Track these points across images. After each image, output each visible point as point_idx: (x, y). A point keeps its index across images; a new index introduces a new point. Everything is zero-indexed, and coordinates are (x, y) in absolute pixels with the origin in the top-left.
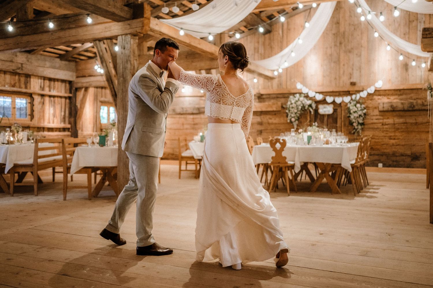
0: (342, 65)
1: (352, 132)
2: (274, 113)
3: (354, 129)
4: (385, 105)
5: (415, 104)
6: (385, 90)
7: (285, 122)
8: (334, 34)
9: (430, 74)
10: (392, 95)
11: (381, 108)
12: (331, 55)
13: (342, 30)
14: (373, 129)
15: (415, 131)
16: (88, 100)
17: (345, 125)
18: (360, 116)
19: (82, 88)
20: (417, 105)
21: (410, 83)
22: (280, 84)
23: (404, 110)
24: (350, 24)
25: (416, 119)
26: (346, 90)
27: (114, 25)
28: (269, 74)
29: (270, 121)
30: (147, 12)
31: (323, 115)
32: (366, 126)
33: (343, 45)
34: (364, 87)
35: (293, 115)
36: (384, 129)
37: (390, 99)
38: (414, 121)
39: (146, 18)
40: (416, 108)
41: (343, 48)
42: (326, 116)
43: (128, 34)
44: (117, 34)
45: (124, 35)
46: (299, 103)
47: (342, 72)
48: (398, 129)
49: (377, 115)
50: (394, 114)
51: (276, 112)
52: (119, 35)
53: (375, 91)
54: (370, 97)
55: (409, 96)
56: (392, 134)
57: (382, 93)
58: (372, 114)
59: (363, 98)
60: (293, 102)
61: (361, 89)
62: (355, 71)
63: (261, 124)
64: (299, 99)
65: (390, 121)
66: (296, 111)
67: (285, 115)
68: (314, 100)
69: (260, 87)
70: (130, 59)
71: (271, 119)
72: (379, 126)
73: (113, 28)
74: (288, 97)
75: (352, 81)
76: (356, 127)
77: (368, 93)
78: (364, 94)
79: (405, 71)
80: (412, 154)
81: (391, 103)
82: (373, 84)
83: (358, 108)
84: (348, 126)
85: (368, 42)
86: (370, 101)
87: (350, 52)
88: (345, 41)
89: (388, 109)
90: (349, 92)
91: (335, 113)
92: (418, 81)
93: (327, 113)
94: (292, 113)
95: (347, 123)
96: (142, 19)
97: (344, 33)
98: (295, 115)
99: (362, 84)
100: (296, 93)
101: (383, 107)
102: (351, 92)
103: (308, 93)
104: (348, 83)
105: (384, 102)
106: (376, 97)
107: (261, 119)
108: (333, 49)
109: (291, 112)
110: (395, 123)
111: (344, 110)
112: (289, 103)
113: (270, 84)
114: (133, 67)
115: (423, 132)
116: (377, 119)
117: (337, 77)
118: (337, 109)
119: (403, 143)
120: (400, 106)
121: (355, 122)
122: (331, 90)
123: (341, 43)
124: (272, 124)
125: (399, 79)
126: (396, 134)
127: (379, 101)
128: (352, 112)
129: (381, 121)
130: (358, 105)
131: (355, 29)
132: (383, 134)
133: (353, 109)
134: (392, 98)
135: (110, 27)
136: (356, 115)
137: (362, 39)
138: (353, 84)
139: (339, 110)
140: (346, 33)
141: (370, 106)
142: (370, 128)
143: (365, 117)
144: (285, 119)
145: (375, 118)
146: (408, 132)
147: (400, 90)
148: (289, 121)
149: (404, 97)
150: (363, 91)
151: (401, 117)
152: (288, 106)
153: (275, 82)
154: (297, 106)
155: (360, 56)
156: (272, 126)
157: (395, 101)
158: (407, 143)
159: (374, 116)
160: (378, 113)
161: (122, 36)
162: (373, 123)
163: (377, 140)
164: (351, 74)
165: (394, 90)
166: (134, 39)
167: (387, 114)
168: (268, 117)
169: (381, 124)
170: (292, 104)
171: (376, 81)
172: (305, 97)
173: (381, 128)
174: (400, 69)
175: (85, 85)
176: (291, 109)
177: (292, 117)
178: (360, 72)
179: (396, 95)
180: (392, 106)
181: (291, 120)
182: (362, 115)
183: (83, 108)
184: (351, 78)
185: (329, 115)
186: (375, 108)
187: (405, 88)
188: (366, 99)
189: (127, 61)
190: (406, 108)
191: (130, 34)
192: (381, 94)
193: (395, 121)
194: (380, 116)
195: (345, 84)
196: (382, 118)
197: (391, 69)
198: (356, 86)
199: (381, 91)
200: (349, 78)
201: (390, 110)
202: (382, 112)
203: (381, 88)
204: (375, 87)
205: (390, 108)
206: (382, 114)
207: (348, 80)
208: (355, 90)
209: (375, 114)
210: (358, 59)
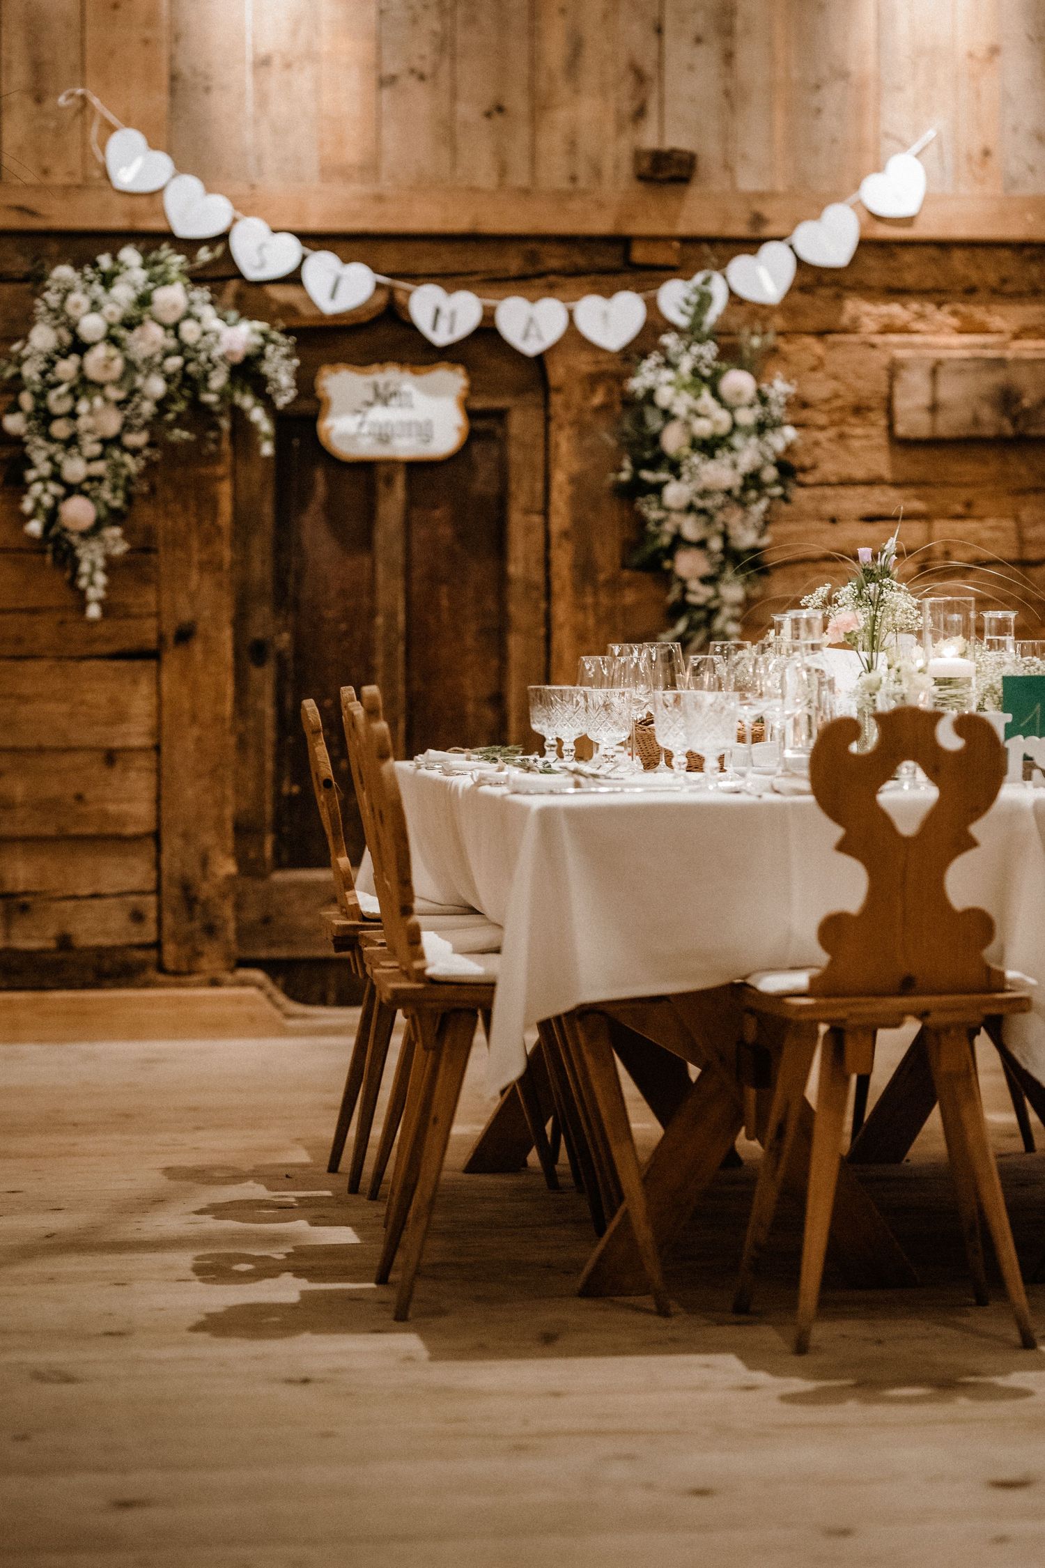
3: (681, 608)
4: (949, 390)
6: (944, 246)
10: (1001, 293)
11: (911, 417)
17: (585, 570)
18: (753, 480)
26: (601, 225)
31: (366, 469)
32: (774, 586)
34: (768, 210)
35: (75, 469)
37: (983, 330)
42: (389, 481)
46: (149, 340)
47: (555, 49)
49: (871, 482)
50: (1020, 466)
53: (865, 244)
54: (816, 310)
57: (912, 270)
58: (829, 469)
59: (762, 312)
60: (91, 326)
61: (739, 229)
62: (678, 50)
64: (144, 301)
65: (982, 533)
66: (112, 423)
68: (289, 310)
74: (36, 281)
75: (650, 139)
76: (700, 594)
77: (801, 264)
78: (764, 277)
81: (1000, 363)
83: (732, 410)
84: (614, 585)
86: (815, 346)
89: (976, 421)
90: (622, 242)
91: (476, 449)
93: (406, 448)
94: (72, 442)
95: (607, 553)
98: (99, 468)
99: (748, 182)
100: (113, 239)
101: (934, 408)
102: (639, 254)
103: (224, 237)
104: (619, 156)
105: (937, 353)
106: (865, 311)
109: (60, 429)
110: (1033, 554)
111: (582, 429)
112: (43, 337)
116: (870, 519)
117: (518, 103)
118: (500, 415)
121: (702, 544)
122: (460, 223)
127: (897, 348)
128: (673, 440)
129: (910, 533)
130: (738, 381)
133: (686, 411)
134: (1004, 318)
136: (717, 474)
138: (665, 171)
139: (522, 423)
141: (823, 390)
143: (783, 498)
145: (856, 501)
148: (35, 527)
150: (752, 245)
152: (30, 371)
154: (131, 367)
157: (1031, 348)
159: (849, 482)
160: (880, 462)
164: (640, 77)
165: (1018, 245)
167: (966, 469)
170: (80, 347)
172: (196, 278)
176: (58, 402)
177: (72, 489)
178: (728, 57)
180: (1007, 399)
181: (52, 516)
182: (770, 474)
184: (640, 114)
185: (418, 469)
186: (859, 410)
188: (778, 322)
192: (909, 279)
193: (1031, 533)
194: (896, 485)
195: (583, 170)
196: (918, 506)
197: (994, 51)
198: (694, 190)
199: (908, 257)
200: (628, 107)
201: (989, 431)
202: (921, 454)
203: (908, 221)
204: (859, 206)
205: (987, 413)
206: (915, 471)
207: (620, 129)
208: (682, 229)
209: (860, 474)
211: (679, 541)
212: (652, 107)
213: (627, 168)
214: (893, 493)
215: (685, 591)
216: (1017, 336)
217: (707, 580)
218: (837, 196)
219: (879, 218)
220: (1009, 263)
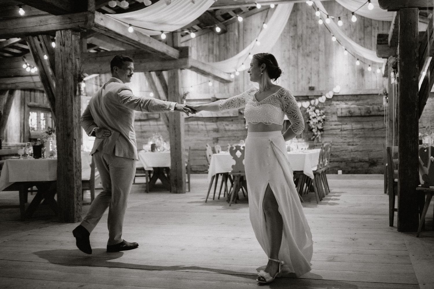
0: (300, 68)
1: (312, 139)
2: (231, 119)
3: (314, 135)
4: (343, 111)
5: (371, 110)
6: (343, 95)
7: (243, 129)
8: (292, 37)
9: (385, 80)
10: (350, 100)
11: (339, 114)
12: (289, 58)
13: (299, 32)
14: (332, 134)
15: (372, 137)
16: (13, 104)
18: (319, 121)
19: (7, 90)
20: (374, 110)
21: (367, 88)
22: (237, 88)
23: (361, 116)
24: (307, 27)
25: (372, 125)
26: (305, 94)
27: (52, 18)
28: (225, 77)
29: (227, 128)
30: (91, 5)
32: (325, 132)
33: (301, 48)
34: (323, 92)
36: (343, 136)
37: (348, 104)
38: (371, 127)
39: (90, 11)
40: (373, 113)
41: (301, 51)
43: (69, 29)
44: (54, 29)
45: (63, 30)
48: (356, 134)
49: (335, 121)
50: (352, 119)
51: (233, 118)
52: (57, 30)
53: (334, 96)
54: (329, 103)
55: (365, 102)
56: (351, 140)
57: (339, 98)
58: (331, 120)
59: (322, 103)
61: (320, 94)
62: (313, 76)
63: (217, 131)
65: (348, 127)
67: (243, 121)
69: (216, 92)
70: (71, 57)
71: (228, 125)
72: (338, 131)
73: (50, 22)
75: (310, 85)
76: (316, 134)
77: (327, 98)
78: (322, 99)
79: (361, 76)
80: (369, 159)
81: (349, 108)
82: (331, 89)
83: (317, 114)
84: (307, 133)
85: (326, 45)
86: (329, 107)
87: (308, 56)
88: (302, 44)
89: (346, 114)
90: (307, 96)
92: (374, 87)
95: (307, 129)
96: (85, 13)
97: (302, 36)
99: (321, 89)
101: (342, 113)
102: (310, 98)
104: (307, 87)
105: (342, 107)
106: (334, 103)
107: (217, 126)
108: (291, 52)
110: (353, 129)
113: (226, 87)
114: (74, 67)
115: (379, 137)
116: (335, 125)
117: (296, 82)
119: (361, 149)
120: (357, 112)
121: (315, 128)
123: (298, 47)
124: (229, 131)
125: (356, 84)
126: (355, 140)
127: (338, 107)
128: (311, 117)
129: (340, 127)
130: (317, 111)
131: (312, 32)
132: (342, 140)
133: (312, 114)
134: (350, 103)
135: (46, 20)
136: (315, 121)
137: (319, 42)
138: (312, 89)
140: (304, 37)
141: (329, 111)
142: (328, 134)
143: (324, 123)
144: (243, 125)
145: (333, 123)
146: (366, 138)
147: (357, 95)
149: (361, 102)
150: (321, 96)
151: (359, 122)
153: (232, 86)
155: (318, 60)
156: (230, 134)
157: (353, 106)
158: (365, 149)
159: (333, 121)
160: (336, 119)
161: (61, 31)
162: (331, 129)
163: (336, 147)
164: (309, 79)
165: (352, 95)
166: (75, 35)
167: (346, 119)
168: (225, 123)
169: (339, 130)
171: (333, 86)
173: (340, 134)
174: (356, 74)
175: (9, 86)
178: (319, 76)
179: (353, 100)
180: (349, 112)
182: (322, 121)
183: (8, 115)
184: (309, 83)
186: (334, 113)
187: (362, 93)
188: (325, 104)
189: (67, 59)
190: (363, 114)
191: (70, 29)
193: (353, 126)
194: (338, 121)
195: (303, 89)
196: (340, 124)
197: (348, 74)
198: (314, 91)
199: (339, 97)
201: (348, 115)
202: (341, 118)
203: (338, 93)
204: (333, 91)
206: (340, 120)
207: (307, 84)
208: (314, 95)
209: (334, 120)
210: (316, 63)
211: (313, 129)
212: (310, 82)
213: (308, 89)
215: (314, 133)
217: (316, 132)
219: (335, 93)
220: (350, 97)
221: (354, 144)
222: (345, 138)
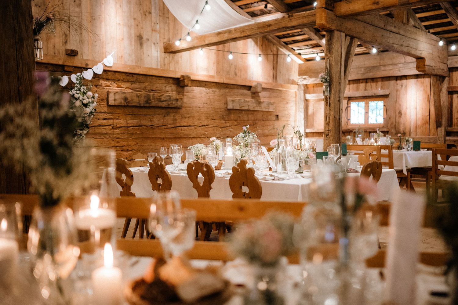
4: (117, 97)
6: (115, 72)
9: (166, 57)
10: (123, 81)
11: (111, 101)
15: (150, 139)
20: (154, 99)
25: (151, 121)
34: (88, 63)
36: (115, 136)
37: (121, 87)
38: (150, 124)
40: (153, 103)
48: (132, 135)
49: (104, 113)
50: (128, 111)
53: (105, 71)
54: (96, 82)
55: (143, 86)
56: (125, 143)
57: (110, 76)
58: (98, 110)
61: (84, 66)
62: (72, 32)
65: (121, 122)
72: (108, 129)
75: (69, 47)
77: (94, 73)
79: (139, 46)
81: (124, 93)
83: (88, 99)
86: (95, 88)
89: (121, 103)
90: (63, 66)
92: (154, 65)
99: (85, 57)
101: (115, 100)
102: (66, 69)
104: (62, 50)
105: (114, 90)
106: (103, 83)
110: (129, 125)
115: (159, 138)
116: (104, 119)
120: (135, 101)
125: (133, 56)
126: (130, 143)
127: (108, 89)
128: (78, 104)
129: (111, 122)
133: (83, 99)
134: (124, 85)
138: (73, 54)
142: (95, 134)
145: (102, 116)
146: (143, 139)
149: (137, 85)
150: (86, 69)
151: (134, 115)
155: (80, 5)
157: (128, 91)
159: (101, 113)
160: (106, 109)
162: (100, 126)
164: (66, 36)
165: (126, 73)
167: (118, 111)
169: (111, 127)
173: (110, 134)
174: (133, 43)
178: (81, 34)
179: (128, 81)
180: (126, 99)
184: (66, 42)
186: (102, 100)
190: (142, 103)
192: (110, 77)
193: (128, 122)
194: (108, 113)
195: (56, 52)
196: (111, 117)
197: (123, 39)
198: (76, 57)
199: (109, 73)
200: (64, 41)
201: (123, 105)
202: (112, 108)
203: (111, 67)
204: (103, 64)
205: (123, 101)
206: (111, 111)
207: (63, 45)
208: (74, 65)
209: (103, 111)
210: (77, 9)
212: (68, 41)
213: (64, 53)
214: (108, 115)
216: (126, 89)
218: (100, 62)
219: (106, 66)
220: (124, 76)
221: (130, 149)
222: (118, 140)
